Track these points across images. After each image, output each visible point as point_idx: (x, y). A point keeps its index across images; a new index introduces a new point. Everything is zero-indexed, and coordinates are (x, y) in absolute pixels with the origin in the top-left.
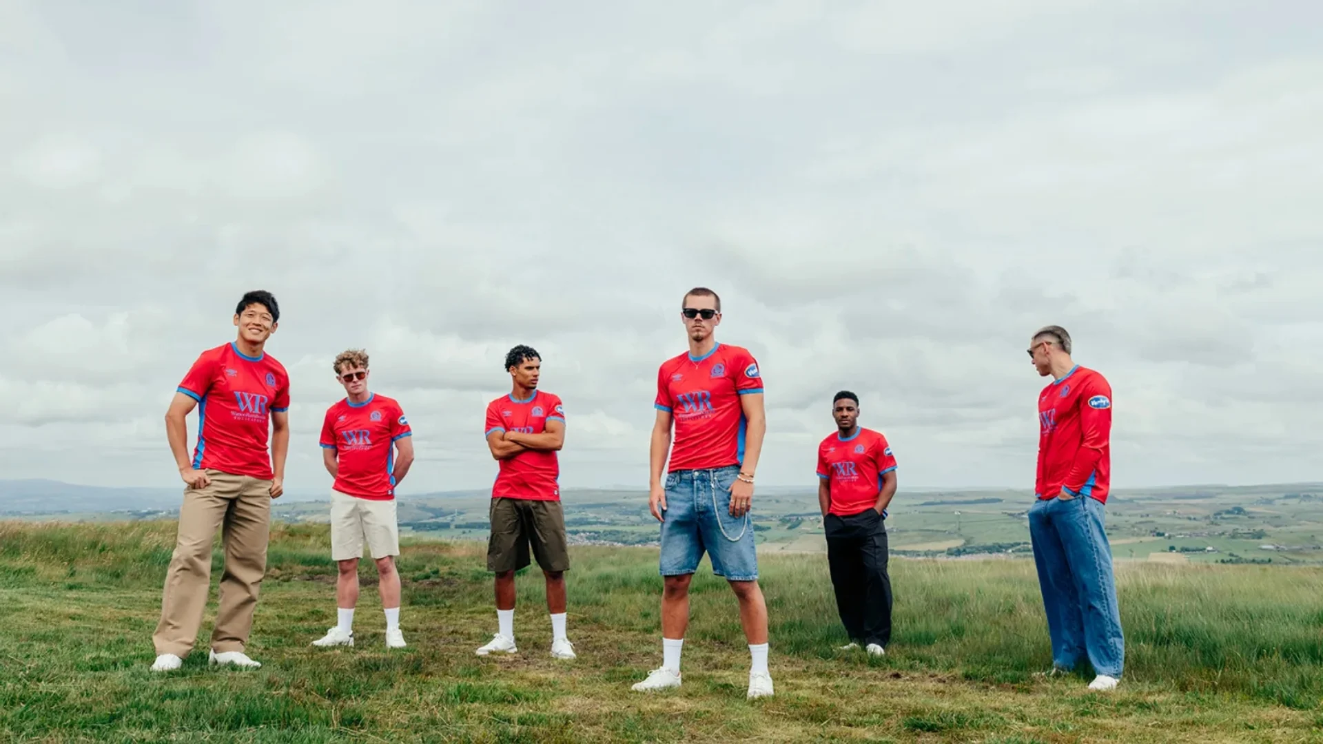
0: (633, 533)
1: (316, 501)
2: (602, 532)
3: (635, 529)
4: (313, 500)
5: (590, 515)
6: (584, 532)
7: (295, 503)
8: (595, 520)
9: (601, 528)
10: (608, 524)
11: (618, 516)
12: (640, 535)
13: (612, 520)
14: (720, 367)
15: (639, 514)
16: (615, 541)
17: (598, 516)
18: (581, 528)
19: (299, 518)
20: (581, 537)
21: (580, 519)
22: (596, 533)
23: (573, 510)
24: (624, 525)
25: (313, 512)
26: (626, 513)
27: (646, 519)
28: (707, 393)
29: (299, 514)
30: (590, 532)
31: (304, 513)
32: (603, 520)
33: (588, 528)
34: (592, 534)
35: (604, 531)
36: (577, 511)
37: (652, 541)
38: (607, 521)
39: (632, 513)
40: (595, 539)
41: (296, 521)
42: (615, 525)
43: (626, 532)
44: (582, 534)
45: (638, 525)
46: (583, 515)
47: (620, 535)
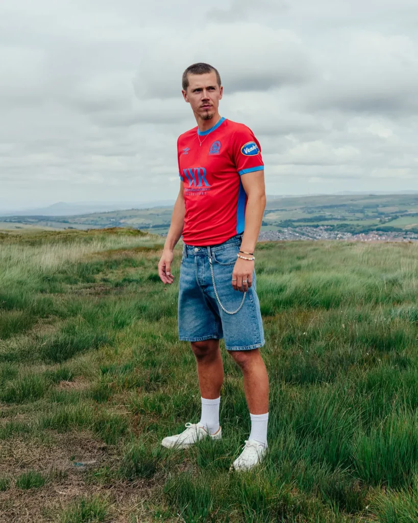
0: (358, 226)
1: (133, 209)
2: (335, 225)
3: (361, 223)
4: (130, 209)
5: (327, 213)
6: (323, 226)
7: (118, 211)
8: (330, 217)
9: (335, 223)
10: (340, 219)
11: (347, 214)
12: (363, 227)
13: (343, 217)
14: (218, 145)
15: (362, 212)
16: (345, 232)
17: (333, 214)
18: (320, 223)
19: (122, 221)
20: (321, 230)
21: (320, 216)
22: (331, 226)
23: (314, 210)
24: (352, 220)
25: (131, 217)
26: (353, 211)
27: (367, 215)
28: (204, 169)
29: (121, 218)
30: (327, 226)
31: (125, 217)
32: (336, 217)
33: (326, 223)
34: (329, 227)
35: (337, 225)
36: (317, 210)
37: (372, 230)
38: (339, 217)
39: (358, 211)
40: (331, 231)
41: (120, 223)
42: (345, 220)
43: (353, 225)
44: (321, 227)
45: (362, 220)
46: (322, 214)
47: (349, 227)
